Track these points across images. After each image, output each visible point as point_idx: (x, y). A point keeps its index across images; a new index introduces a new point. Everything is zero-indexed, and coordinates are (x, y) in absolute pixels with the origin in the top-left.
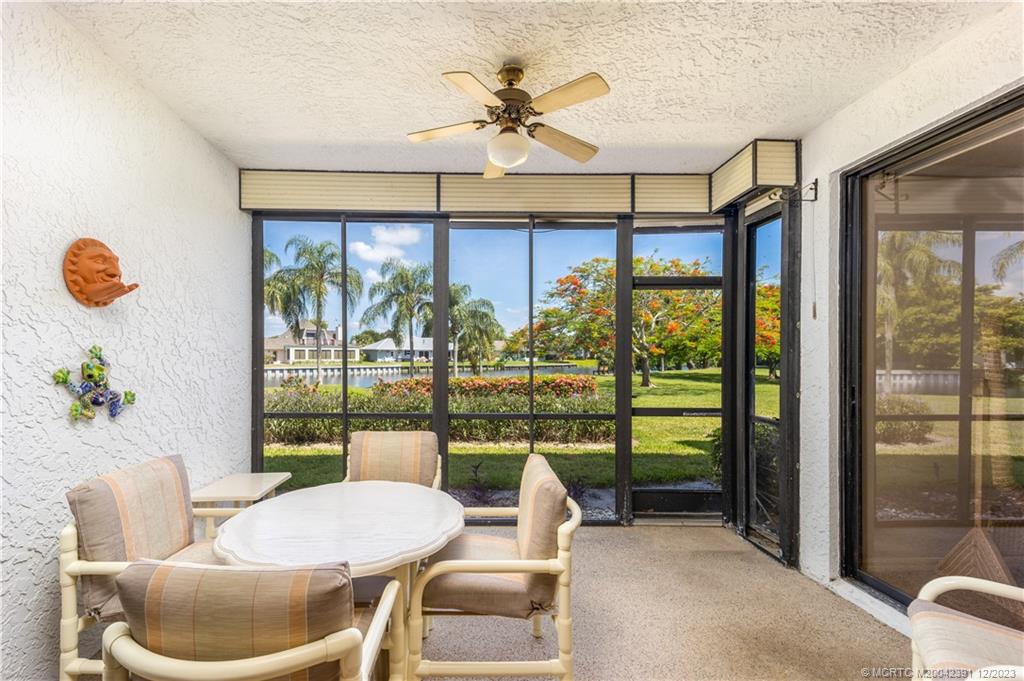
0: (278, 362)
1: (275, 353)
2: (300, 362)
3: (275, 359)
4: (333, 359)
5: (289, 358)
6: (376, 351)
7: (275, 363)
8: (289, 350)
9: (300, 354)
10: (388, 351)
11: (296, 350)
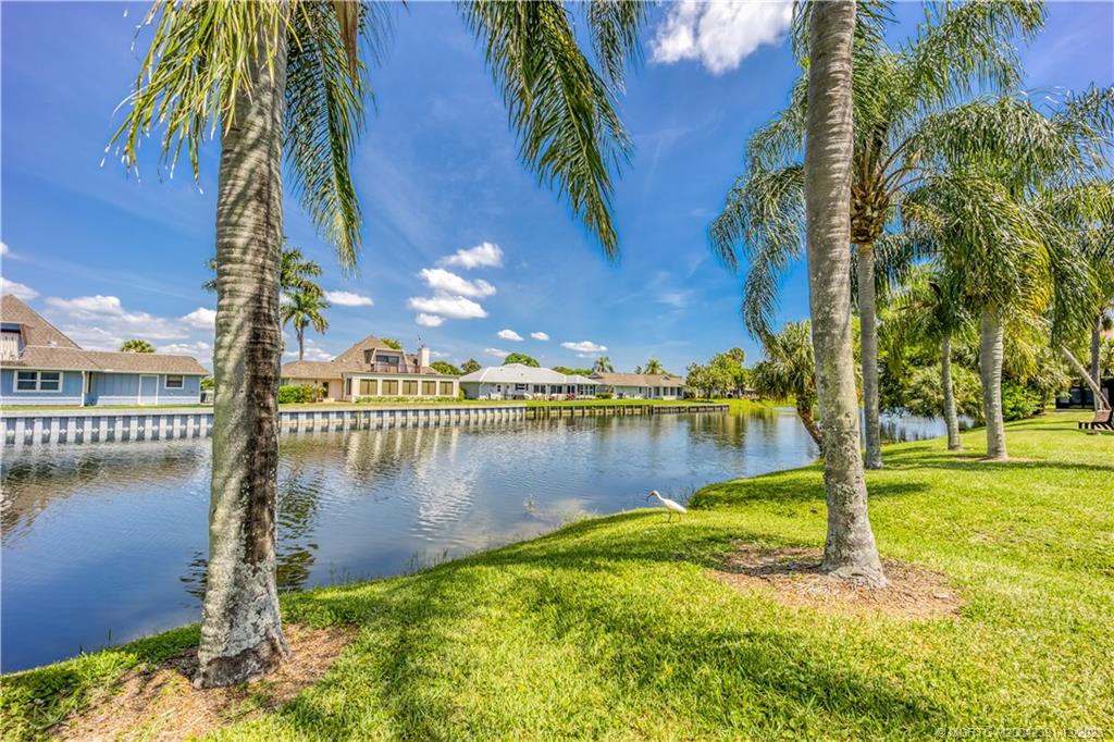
0: (330, 400)
1: (326, 385)
2: (369, 400)
3: (326, 395)
4: (420, 394)
5: (350, 393)
6: (479, 383)
7: (326, 401)
8: (350, 380)
9: (368, 387)
10: (493, 384)
11: (362, 380)
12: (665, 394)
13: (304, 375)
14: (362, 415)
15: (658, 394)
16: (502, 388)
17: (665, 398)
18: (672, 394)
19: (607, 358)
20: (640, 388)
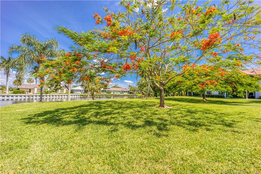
1: (30, 90)
11: (37, 89)
12: (124, 92)
13: (24, 88)
14: (31, 96)
15: (123, 92)
16: (81, 91)
17: (124, 93)
18: (126, 92)
19: (117, 85)
20: (119, 91)
